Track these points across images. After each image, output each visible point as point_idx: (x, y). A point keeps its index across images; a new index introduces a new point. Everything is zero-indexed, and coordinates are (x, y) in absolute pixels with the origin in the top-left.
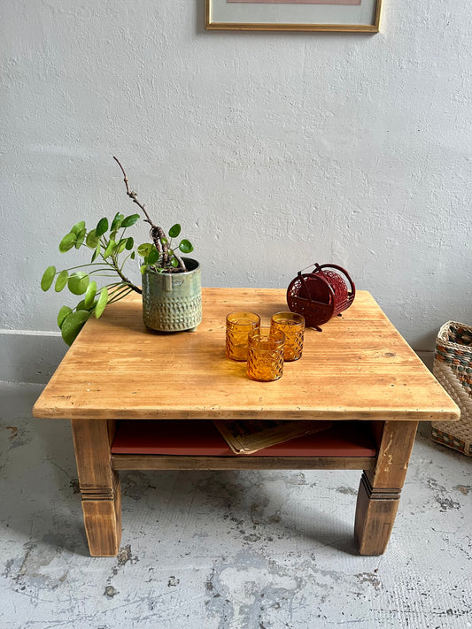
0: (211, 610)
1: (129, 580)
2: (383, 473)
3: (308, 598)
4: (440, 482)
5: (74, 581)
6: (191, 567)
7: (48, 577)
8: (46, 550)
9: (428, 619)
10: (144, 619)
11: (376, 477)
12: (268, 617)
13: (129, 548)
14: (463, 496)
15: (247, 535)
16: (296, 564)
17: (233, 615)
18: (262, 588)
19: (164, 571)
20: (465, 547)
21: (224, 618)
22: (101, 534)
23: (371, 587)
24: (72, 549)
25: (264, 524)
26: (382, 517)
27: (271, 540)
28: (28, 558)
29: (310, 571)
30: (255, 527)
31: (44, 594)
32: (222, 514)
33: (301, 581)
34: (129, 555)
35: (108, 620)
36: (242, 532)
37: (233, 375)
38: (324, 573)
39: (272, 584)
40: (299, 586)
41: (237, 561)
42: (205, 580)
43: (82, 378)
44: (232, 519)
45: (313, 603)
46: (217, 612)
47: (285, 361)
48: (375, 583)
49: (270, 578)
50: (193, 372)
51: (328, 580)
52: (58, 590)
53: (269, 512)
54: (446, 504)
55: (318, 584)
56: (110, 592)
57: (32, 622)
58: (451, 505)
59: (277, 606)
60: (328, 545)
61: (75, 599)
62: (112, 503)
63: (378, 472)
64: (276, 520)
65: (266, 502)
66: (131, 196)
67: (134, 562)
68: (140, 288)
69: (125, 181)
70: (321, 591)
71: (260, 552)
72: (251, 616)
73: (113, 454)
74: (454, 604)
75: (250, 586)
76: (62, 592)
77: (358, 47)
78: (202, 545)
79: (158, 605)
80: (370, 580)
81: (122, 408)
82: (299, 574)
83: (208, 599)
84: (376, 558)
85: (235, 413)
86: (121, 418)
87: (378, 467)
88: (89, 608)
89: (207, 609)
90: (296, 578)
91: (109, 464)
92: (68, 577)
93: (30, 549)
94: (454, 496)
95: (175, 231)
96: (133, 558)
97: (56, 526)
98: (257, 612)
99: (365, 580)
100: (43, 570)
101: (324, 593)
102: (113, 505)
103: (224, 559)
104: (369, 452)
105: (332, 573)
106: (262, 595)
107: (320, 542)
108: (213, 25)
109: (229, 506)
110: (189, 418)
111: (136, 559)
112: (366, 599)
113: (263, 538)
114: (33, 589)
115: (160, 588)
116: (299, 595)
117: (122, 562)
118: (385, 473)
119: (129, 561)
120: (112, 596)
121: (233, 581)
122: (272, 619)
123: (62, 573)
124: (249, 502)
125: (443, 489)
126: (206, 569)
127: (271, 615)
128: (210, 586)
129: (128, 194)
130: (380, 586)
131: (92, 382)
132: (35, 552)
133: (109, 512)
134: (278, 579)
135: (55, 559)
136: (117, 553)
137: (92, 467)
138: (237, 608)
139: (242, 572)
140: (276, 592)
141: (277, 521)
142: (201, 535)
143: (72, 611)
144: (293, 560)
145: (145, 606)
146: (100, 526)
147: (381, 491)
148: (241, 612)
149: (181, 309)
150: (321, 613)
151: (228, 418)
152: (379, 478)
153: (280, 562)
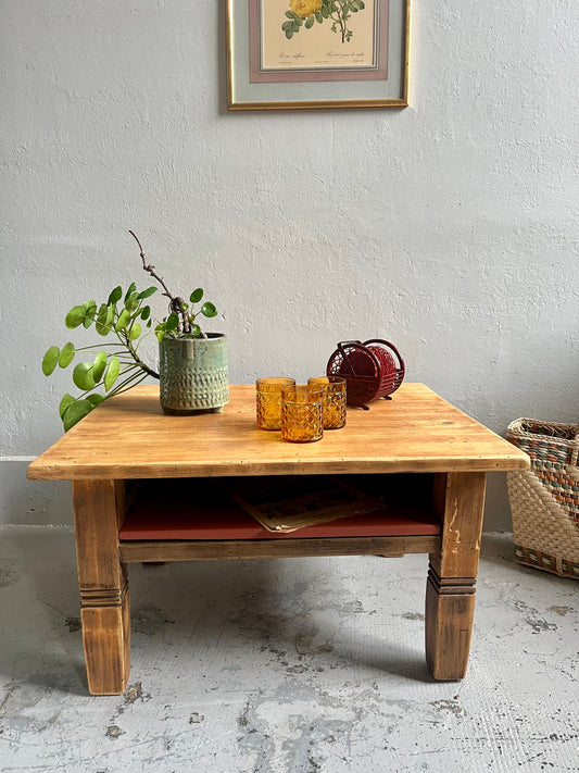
0: (245, 747)
1: (138, 719)
2: (451, 555)
3: (371, 729)
4: (530, 604)
5: (67, 721)
6: (219, 702)
7: (33, 719)
8: (32, 692)
9: (526, 746)
10: (157, 760)
11: (443, 562)
12: (319, 752)
13: (139, 685)
14: (559, 617)
15: (290, 666)
16: (354, 694)
17: (273, 750)
18: (311, 721)
19: (184, 707)
20: (567, 669)
21: (263, 755)
22: (104, 658)
23: (451, 715)
24: (66, 688)
25: (312, 654)
26: (457, 620)
27: (321, 670)
28: (9, 700)
29: (372, 701)
30: (300, 659)
31: (27, 738)
32: (259, 645)
33: (361, 712)
34: (139, 694)
35: (110, 763)
36: (285, 664)
37: (266, 440)
38: (390, 703)
39: (323, 716)
40: (359, 718)
41: (278, 694)
42: (238, 715)
43: (88, 446)
44: (272, 651)
45: (377, 735)
46: (253, 748)
47: (325, 429)
48: (455, 710)
49: (322, 710)
50: (218, 439)
51: (395, 709)
52: (46, 732)
53: (318, 641)
54: (538, 626)
55: (383, 714)
56: (113, 733)
57: (10, 769)
58: (546, 626)
59: (330, 739)
60: (393, 673)
61: (68, 742)
62: (119, 610)
63: (445, 554)
64: (327, 650)
65: (314, 632)
66: (148, 269)
67: (145, 699)
68: (157, 372)
69: (142, 255)
70: (386, 722)
71: (308, 684)
72: (297, 751)
73: (122, 541)
74: (558, 729)
75: (295, 720)
76: (52, 734)
77: (387, 121)
78: (234, 678)
79: (176, 744)
80: (450, 707)
81: (134, 464)
82: (358, 704)
83: (241, 735)
84: (455, 684)
85: (268, 466)
86: (132, 477)
87: (444, 547)
88: (87, 750)
89: (240, 746)
90: (354, 709)
91: (117, 555)
92: (59, 719)
93: (12, 690)
94: (549, 618)
95: (197, 296)
96: (144, 695)
97: (47, 666)
98: (305, 746)
99: (442, 707)
100: (27, 712)
101: (392, 723)
102: (120, 613)
103: (261, 693)
104: (431, 528)
105: (400, 702)
106: (312, 729)
107: (384, 670)
108: (235, 105)
109: (268, 637)
110: (214, 475)
111: (149, 696)
112: (446, 728)
113: (310, 669)
114: (14, 732)
115: (178, 727)
116: (359, 727)
117: (130, 700)
118: (453, 555)
119: (139, 699)
120: (116, 736)
121: (274, 716)
122: (325, 754)
123: (53, 714)
124: (293, 633)
125: (534, 611)
126: (238, 703)
127: (323, 749)
128: (243, 722)
129: (144, 268)
130: (462, 713)
131: (98, 448)
132: (18, 692)
133: (114, 624)
134: (331, 710)
135: (44, 700)
136: (124, 690)
137: (95, 558)
138: (278, 744)
139: (284, 705)
140: (329, 724)
141: (329, 651)
142: (232, 669)
143: (64, 754)
144: (349, 691)
145: (160, 745)
146: (103, 645)
147: (452, 581)
148: (285, 747)
149: (204, 382)
150: (387, 745)
151: (260, 474)
152: (447, 564)
153: (333, 693)
